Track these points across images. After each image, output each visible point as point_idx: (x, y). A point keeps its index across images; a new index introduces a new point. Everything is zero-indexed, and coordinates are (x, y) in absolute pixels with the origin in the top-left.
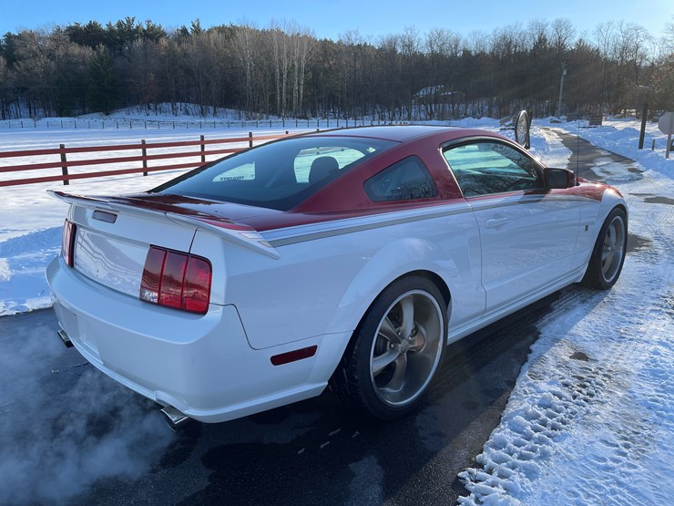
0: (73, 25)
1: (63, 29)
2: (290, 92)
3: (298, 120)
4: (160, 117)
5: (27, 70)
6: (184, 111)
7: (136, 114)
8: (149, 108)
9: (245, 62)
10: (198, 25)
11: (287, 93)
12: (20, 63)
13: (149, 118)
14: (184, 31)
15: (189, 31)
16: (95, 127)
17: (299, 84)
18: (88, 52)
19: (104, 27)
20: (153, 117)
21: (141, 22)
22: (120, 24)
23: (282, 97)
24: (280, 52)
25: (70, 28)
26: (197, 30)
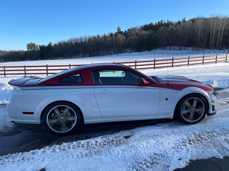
0: (146, 24)
1: (143, 26)
2: (216, 40)
3: (216, 51)
4: (166, 51)
5: (130, 39)
6: (173, 49)
7: (158, 51)
8: (162, 48)
9: (198, 30)
10: (184, 20)
11: (214, 40)
12: (129, 37)
13: (162, 52)
14: (179, 22)
15: (181, 22)
16: (145, 55)
17: (220, 37)
18: (147, 32)
19: (154, 24)
20: (163, 51)
21: (165, 21)
22: (159, 22)
23: (212, 42)
24: (213, 25)
25: (145, 26)
26: (184, 21)
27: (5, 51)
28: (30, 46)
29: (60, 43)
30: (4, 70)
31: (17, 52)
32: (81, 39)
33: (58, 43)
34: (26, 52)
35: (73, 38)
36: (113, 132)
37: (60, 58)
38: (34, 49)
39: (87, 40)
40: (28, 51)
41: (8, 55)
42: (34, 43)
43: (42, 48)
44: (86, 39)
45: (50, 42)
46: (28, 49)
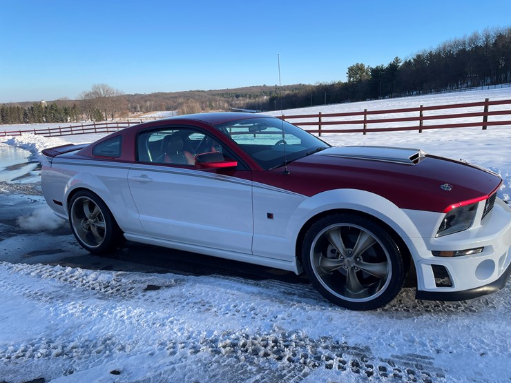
27: (309, 86)
28: (353, 71)
29: (419, 56)
30: (318, 121)
31: (331, 85)
32: (474, 39)
33: (415, 57)
34: (346, 84)
35: (453, 40)
36: (161, 269)
37: (415, 93)
38: (360, 76)
39: (492, 41)
40: (350, 81)
41: (314, 93)
42: (362, 64)
43: (377, 72)
44: (487, 37)
45: (397, 58)
46: (350, 77)
